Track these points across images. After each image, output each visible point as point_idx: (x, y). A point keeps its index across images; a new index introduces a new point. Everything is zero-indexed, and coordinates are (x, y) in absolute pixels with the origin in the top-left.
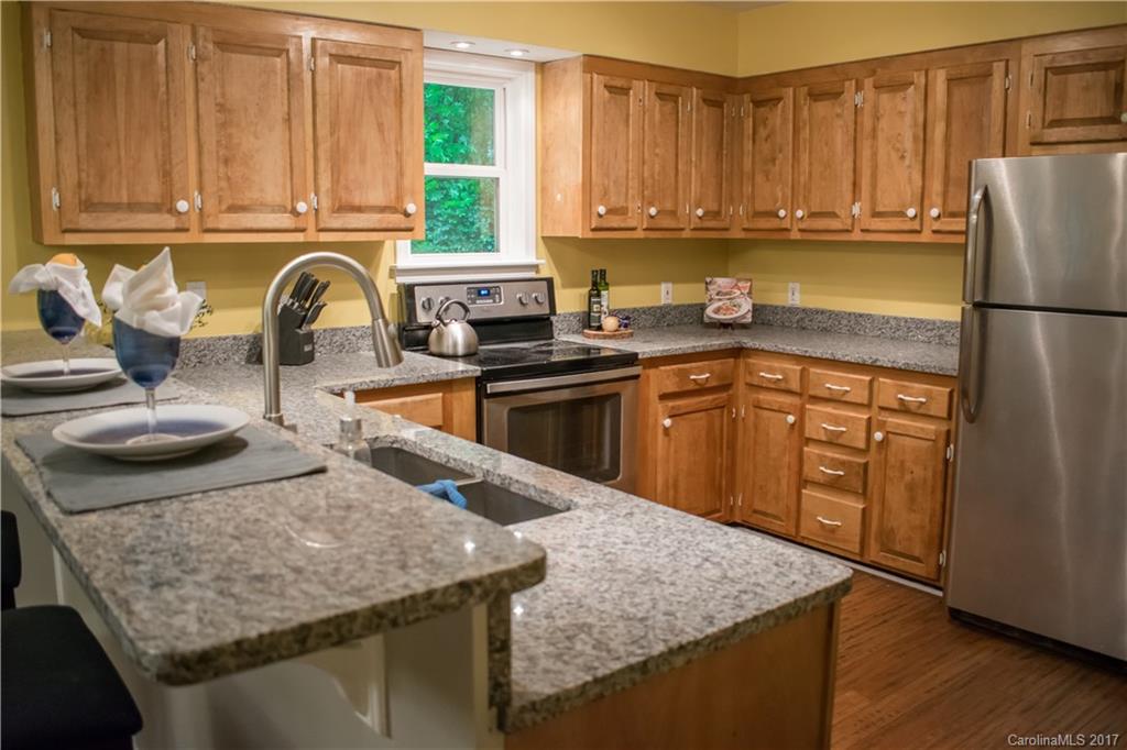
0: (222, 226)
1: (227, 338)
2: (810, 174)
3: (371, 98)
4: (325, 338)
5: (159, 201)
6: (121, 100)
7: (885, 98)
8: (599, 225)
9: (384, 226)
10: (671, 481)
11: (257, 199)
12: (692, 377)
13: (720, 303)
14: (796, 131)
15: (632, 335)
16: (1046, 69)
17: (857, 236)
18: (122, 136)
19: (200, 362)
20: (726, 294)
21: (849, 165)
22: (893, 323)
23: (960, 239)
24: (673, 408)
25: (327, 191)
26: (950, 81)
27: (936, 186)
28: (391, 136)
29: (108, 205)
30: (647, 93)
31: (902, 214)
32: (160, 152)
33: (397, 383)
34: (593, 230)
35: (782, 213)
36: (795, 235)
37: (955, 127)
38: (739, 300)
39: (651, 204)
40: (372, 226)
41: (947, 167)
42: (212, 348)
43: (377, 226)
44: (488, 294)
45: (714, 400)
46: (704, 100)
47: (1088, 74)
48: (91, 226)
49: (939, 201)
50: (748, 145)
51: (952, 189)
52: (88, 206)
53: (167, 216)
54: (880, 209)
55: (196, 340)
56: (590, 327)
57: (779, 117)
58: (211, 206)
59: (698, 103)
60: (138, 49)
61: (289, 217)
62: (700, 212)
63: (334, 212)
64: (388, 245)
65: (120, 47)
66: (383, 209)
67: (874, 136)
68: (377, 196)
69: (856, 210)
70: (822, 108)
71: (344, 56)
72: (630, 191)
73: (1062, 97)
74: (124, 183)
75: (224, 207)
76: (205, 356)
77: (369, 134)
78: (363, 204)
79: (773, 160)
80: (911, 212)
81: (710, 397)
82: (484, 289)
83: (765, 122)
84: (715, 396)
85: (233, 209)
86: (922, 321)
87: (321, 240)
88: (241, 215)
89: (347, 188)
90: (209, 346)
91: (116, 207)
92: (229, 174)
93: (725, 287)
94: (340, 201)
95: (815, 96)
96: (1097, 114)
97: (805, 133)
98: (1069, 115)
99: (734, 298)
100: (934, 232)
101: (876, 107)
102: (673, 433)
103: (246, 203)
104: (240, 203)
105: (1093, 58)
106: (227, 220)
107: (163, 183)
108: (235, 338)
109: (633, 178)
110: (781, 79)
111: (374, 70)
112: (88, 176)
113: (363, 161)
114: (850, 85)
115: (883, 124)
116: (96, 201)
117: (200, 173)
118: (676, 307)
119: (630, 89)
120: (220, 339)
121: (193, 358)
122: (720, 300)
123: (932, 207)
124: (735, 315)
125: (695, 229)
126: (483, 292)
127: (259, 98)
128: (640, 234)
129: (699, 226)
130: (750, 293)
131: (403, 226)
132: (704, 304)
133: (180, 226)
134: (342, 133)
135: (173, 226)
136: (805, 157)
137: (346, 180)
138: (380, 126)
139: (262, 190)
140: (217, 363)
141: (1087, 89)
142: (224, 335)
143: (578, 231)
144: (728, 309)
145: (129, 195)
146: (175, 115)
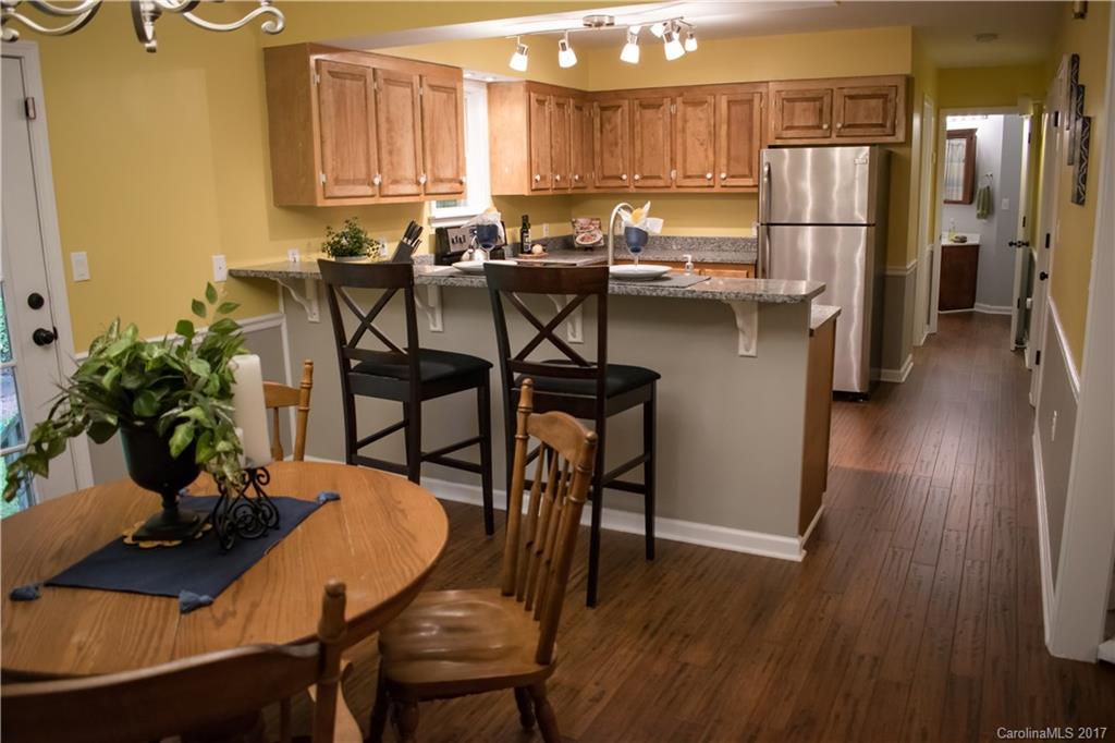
0: (389, 193)
2: (642, 153)
3: (445, 112)
5: (365, 178)
6: (349, 116)
7: (690, 109)
8: (536, 187)
9: (452, 191)
11: (402, 176)
13: (583, 235)
14: (632, 127)
16: (783, 99)
17: (674, 190)
20: (586, 228)
21: (668, 148)
22: (689, 240)
23: (755, 190)
26: (729, 102)
27: (723, 161)
28: (454, 135)
29: (345, 181)
31: (703, 177)
32: (365, 147)
34: (533, 190)
35: (624, 177)
36: (632, 190)
37: (733, 128)
38: (594, 232)
39: (556, 173)
40: (447, 191)
41: (729, 149)
43: (450, 191)
46: (576, 107)
47: (805, 104)
48: (339, 194)
49: (724, 168)
50: (597, 134)
51: (732, 162)
52: (337, 181)
53: (368, 187)
54: (689, 174)
56: (523, 252)
57: (619, 118)
58: (385, 180)
59: (573, 108)
60: (355, 85)
61: (415, 187)
62: (576, 177)
63: (432, 183)
64: (427, 203)
65: (348, 83)
66: (452, 180)
67: (684, 130)
68: (449, 173)
69: (673, 174)
70: (649, 113)
71: (434, 86)
73: (792, 114)
74: (351, 167)
75: (390, 181)
77: (445, 134)
78: (444, 178)
79: (616, 144)
80: (709, 176)
83: (609, 121)
85: (394, 182)
86: (707, 238)
89: (437, 168)
91: (348, 182)
92: (392, 160)
93: (585, 224)
94: (435, 175)
95: (644, 106)
96: (810, 124)
97: (638, 128)
98: (796, 124)
99: (592, 231)
100: (723, 186)
101: (684, 114)
103: (399, 178)
104: (397, 178)
105: (808, 95)
106: (392, 189)
107: (366, 166)
109: (548, 157)
110: (618, 94)
111: (446, 94)
112: (337, 163)
113: (443, 151)
114: (667, 101)
115: (689, 125)
116: (340, 178)
117: (379, 160)
118: (552, 239)
119: (546, 101)
122: (583, 232)
123: (720, 173)
124: (594, 242)
125: (574, 188)
127: (402, 115)
128: (548, 192)
130: (600, 227)
131: (459, 191)
132: (574, 236)
133: (373, 193)
134: (435, 134)
135: (371, 193)
136: (638, 143)
137: (437, 163)
138: (450, 129)
139: (404, 170)
141: (804, 110)
143: (525, 192)
144: (588, 238)
145: (353, 174)
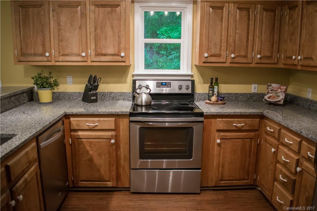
0: (60, 60)
1: (77, 93)
2: (305, 39)
3: (109, 19)
4: (108, 95)
5: (42, 53)
6: (31, 25)
8: (206, 61)
9: (113, 60)
10: (221, 164)
11: (70, 52)
12: (234, 125)
13: (271, 94)
15: (225, 104)
18: (32, 35)
19: (69, 99)
20: (275, 91)
24: (223, 135)
25: (93, 49)
28: (116, 30)
29: (29, 54)
30: (233, 7)
32: (42, 39)
33: (96, 113)
34: (204, 63)
35: (294, 57)
36: (300, 68)
38: (279, 94)
39: (232, 53)
40: (109, 60)
42: (72, 95)
43: (111, 60)
44: (166, 84)
45: (246, 135)
46: (264, 9)
48: (24, 60)
52: (24, 55)
53: (44, 57)
55: (68, 92)
56: (209, 99)
58: (57, 54)
59: (260, 11)
60: (36, 10)
61: (80, 58)
62: (259, 56)
63: (96, 56)
65: (31, 9)
66: (113, 55)
68: (110, 51)
71: (99, 5)
72: (222, 48)
74: (32, 48)
75: (61, 55)
76: (70, 97)
77: (109, 30)
78: (106, 53)
81: (245, 134)
82: (164, 83)
83: (292, 17)
84: (248, 133)
85: (63, 55)
87: (93, 65)
88: (66, 57)
89: (100, 48)
90: (72, 94)
91: (31, 55)
92: (62, 45)
93: (275, 88)
94: (98, 52)
97: (305, 21)
99: (278, 93)
102: (222, 146)
103: (67, 53)
104: (65, 53)
106: (61, 58)
107: (43, 48)
108: (79, 93)
109: (224, 42)
111: (110, 9)
112: (23, 46)
113: (106, 39)
116: (25, 53)
118: (259, 94)
119: (224, 7)
120: (75, 93)
121: (67, 98)
122: (272, 93)
124: (276, 100)
125: (257, 63)
126: (163, 84)
127: (71, 21)
128: (228, 65)
129: (259, 62)
130: (285, 91)
131: (121, 60)
132: (265, 94)
133: (48, 60)
134: (98, 30)
135: (46, 60)
137: (100, 45)
138: (112, 27)
139: (72, 49)
140: (74, 100)
142: (76, 91)
143: (198, 63)
144: (274, 97)
145: (34, 51)
146: (46, 28)
